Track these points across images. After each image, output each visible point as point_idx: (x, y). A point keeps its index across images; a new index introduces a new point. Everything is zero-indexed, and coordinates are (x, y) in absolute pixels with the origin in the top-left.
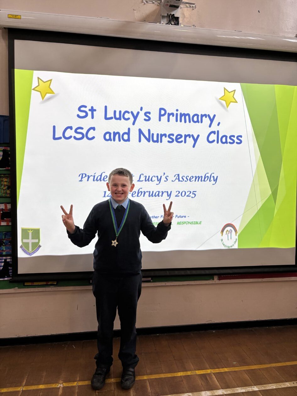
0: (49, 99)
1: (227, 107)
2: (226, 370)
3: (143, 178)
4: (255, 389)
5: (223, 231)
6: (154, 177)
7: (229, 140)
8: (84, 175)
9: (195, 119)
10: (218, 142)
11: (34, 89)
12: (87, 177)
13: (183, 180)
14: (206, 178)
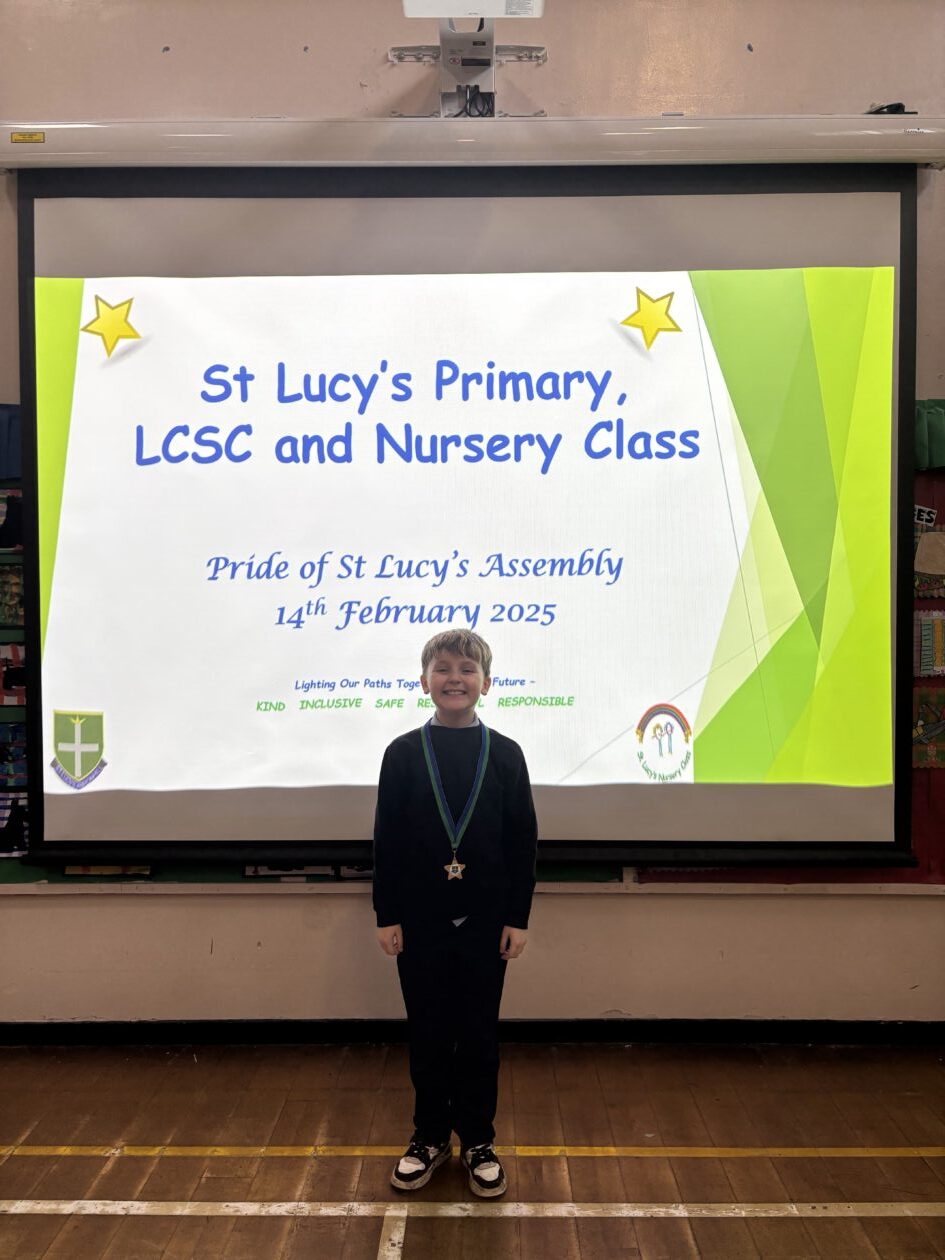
0: (127, 352)
1: (649, 344)
2: (612, 1151)
3: (391, 568)
4: (680, 1211)
5: (642, 726)
6: (425, 563)
7: (655, 447)
8: (222, 563)
9: (548, 387)
10: (620, 455)
11: (85, 329)
12: (229, 569)
13: (515, 570)
14: (584, 565)
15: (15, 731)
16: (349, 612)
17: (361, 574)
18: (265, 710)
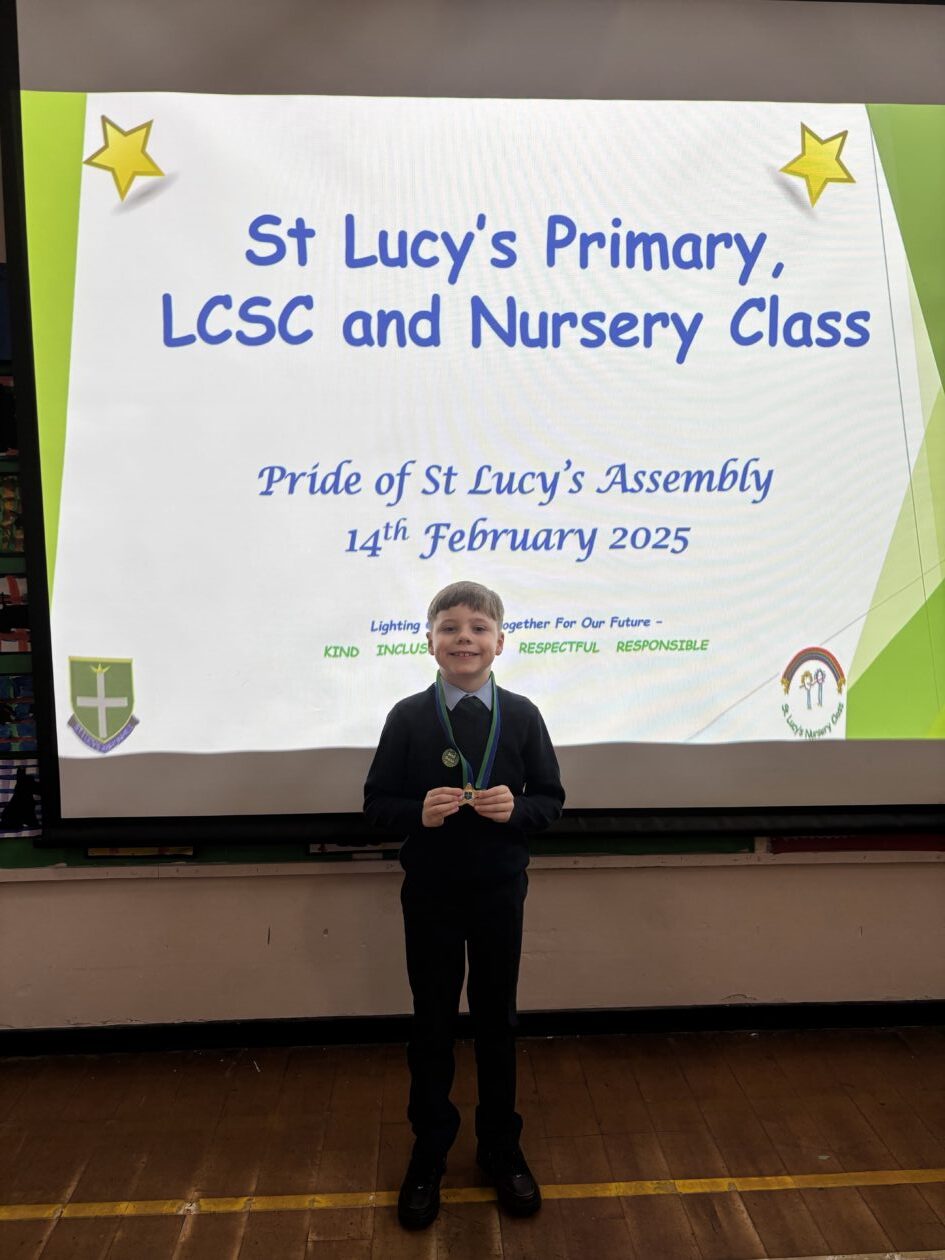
0: (146, 194)
1: (814, 200)
2: (789, 1182)
3: (488, 482)
5: (788, 675)
6: (529, 477)
7: (816, 332)
8: (277, 474)
9: (687, 253)
10: (773, 342)
11: (89, 162)
12: (289, 478)
13: (641, 485)
14: (726, 478)
15: (18, 683)
16: (436, 538)
17: (451, 489)
18: (335, 655)
